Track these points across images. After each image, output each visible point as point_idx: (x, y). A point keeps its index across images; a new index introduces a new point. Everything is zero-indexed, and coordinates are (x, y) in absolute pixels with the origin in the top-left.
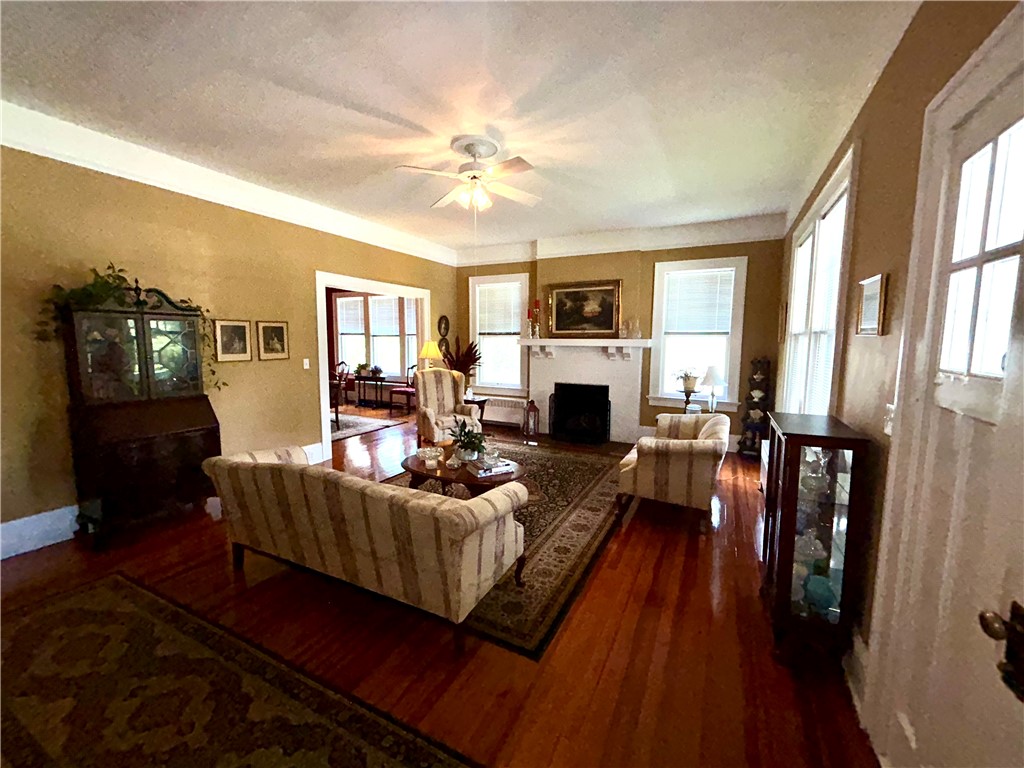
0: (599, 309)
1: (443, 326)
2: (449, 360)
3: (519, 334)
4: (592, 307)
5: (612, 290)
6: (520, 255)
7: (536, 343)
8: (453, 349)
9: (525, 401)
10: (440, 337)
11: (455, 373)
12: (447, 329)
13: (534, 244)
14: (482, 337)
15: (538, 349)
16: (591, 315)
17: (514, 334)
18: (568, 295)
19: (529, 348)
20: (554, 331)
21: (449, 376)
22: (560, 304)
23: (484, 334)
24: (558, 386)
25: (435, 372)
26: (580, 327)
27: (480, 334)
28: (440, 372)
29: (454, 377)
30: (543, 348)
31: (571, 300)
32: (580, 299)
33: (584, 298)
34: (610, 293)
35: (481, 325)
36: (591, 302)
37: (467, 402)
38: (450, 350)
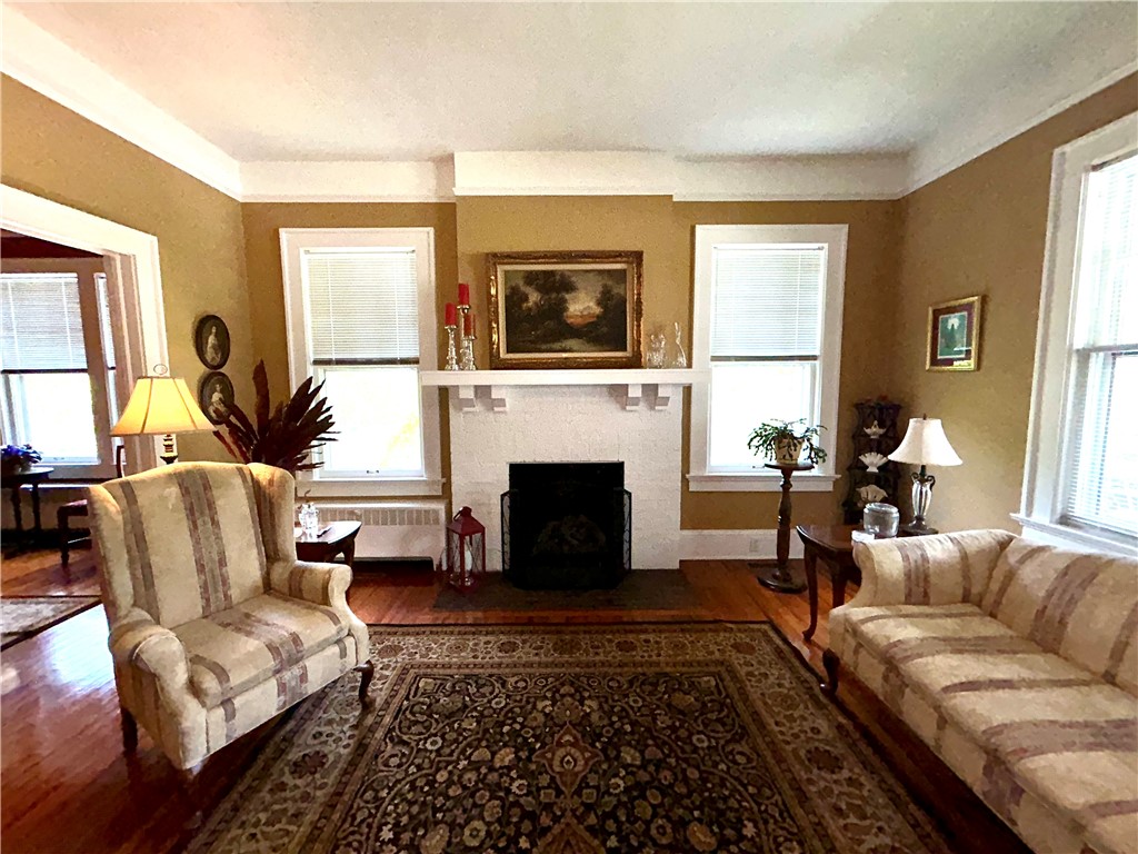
0: (597, 310)
1: (211, 340)
2: (233, 429)
3: (415, 361)
4: (581, 306)
5: (625, 271)
6: (409, 185)
7: (466, 379)
8: (246, 401)
9: (440, 507)
10: (202, 369)
11: (262, 471)
12: (224, 347)
13: (445, 162)
14: (320, 369)
15: (470, 394)
16: (579, 320)
17: (404, 362)
18: (530, 278)
19: (444, 392)
20: (503, 355)
21: (238, 481)
22: (514, 298)
23: (328, 362)
24: (517, 471)
25: (181, 479)
26: (557, 346)
27: (317, 362)
28: (203, 474)
29: (256, 483)
30: (483, 391)
31: (538, 289)
32: (557, 286)
33: (564, 285)
34: (620, 276)
35: (317, 343)
36: (582, 295)
37: (309, 551)
38: (238, 402)
